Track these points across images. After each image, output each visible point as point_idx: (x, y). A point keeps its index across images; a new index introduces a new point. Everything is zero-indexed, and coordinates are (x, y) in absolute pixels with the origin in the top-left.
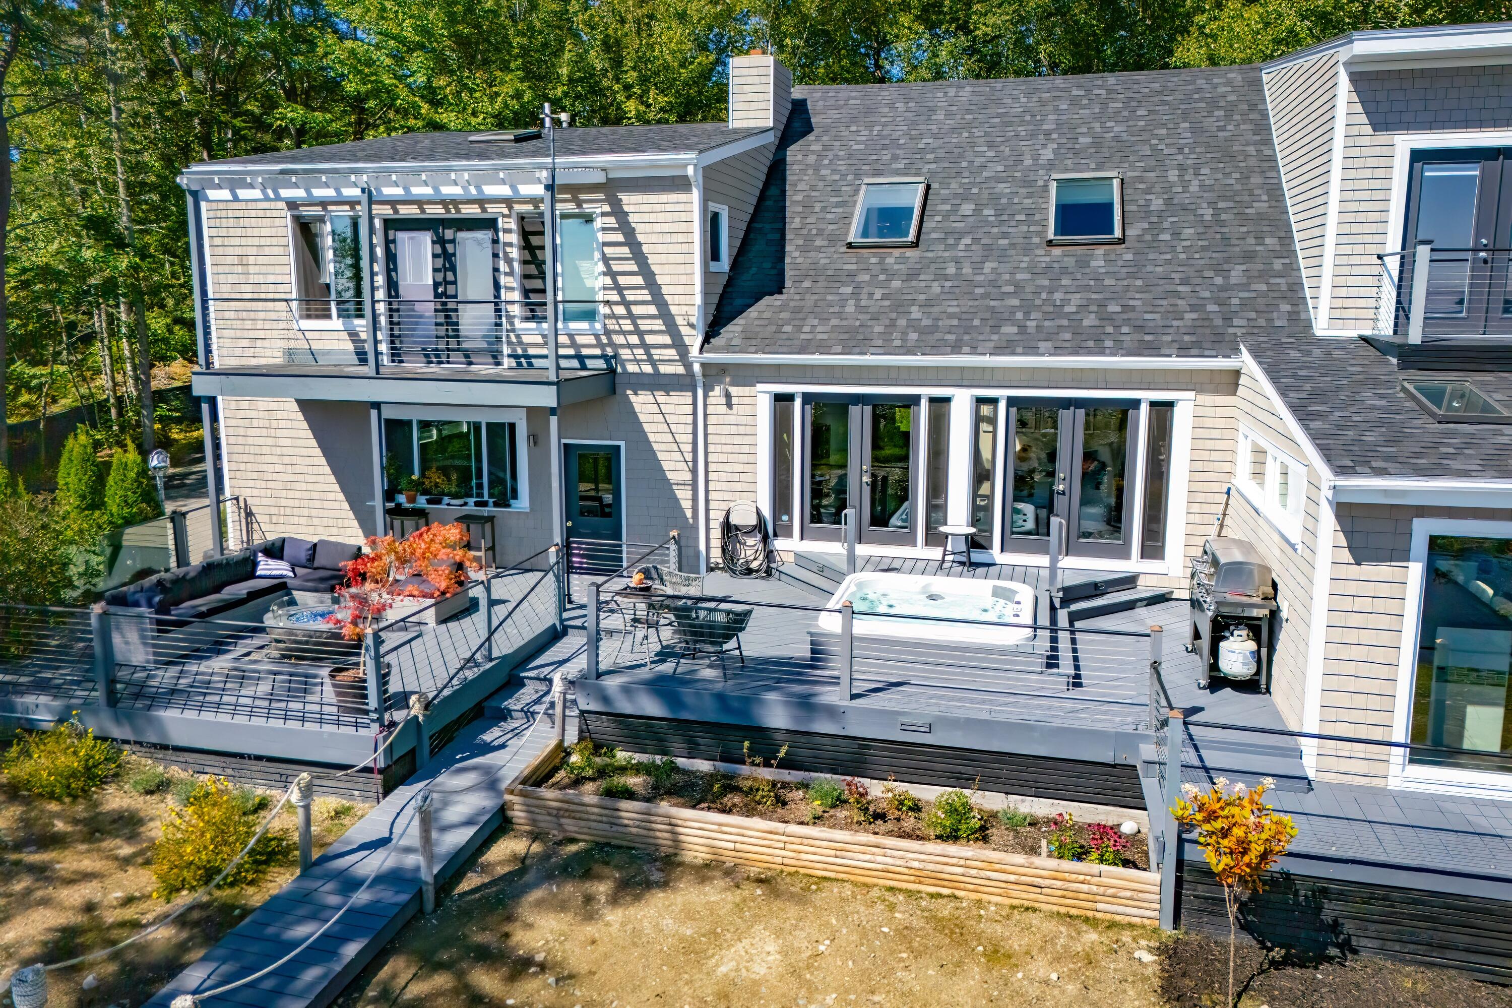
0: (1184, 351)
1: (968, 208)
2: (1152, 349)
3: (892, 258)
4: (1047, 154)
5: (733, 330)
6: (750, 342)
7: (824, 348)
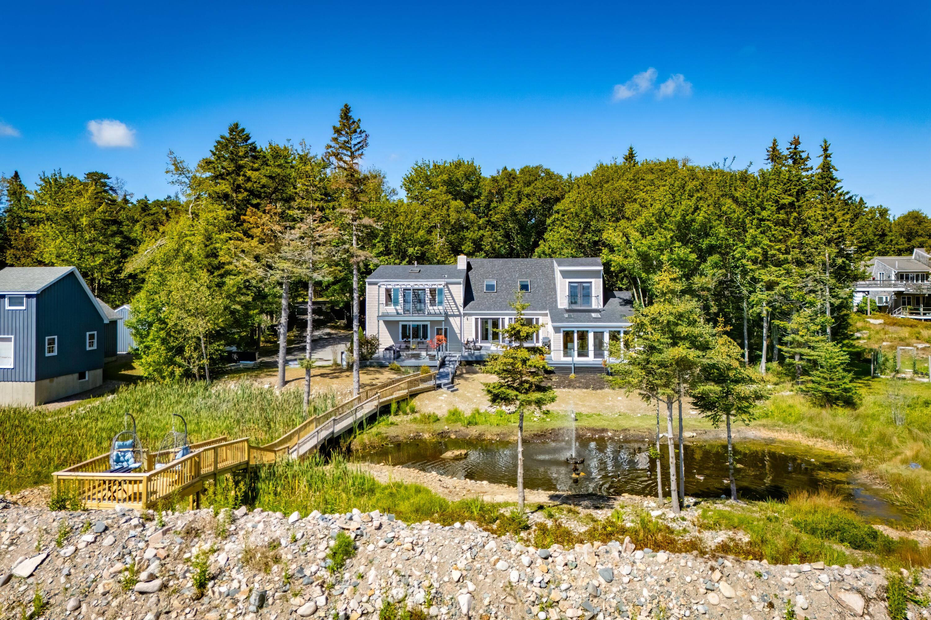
0: (540, 310)
1: (504, 286)
2: (535, 310)
3: (493, 294)
4: (517, 275)
5: (467, 307)
6: (471, 309)
7: (484, 310)
